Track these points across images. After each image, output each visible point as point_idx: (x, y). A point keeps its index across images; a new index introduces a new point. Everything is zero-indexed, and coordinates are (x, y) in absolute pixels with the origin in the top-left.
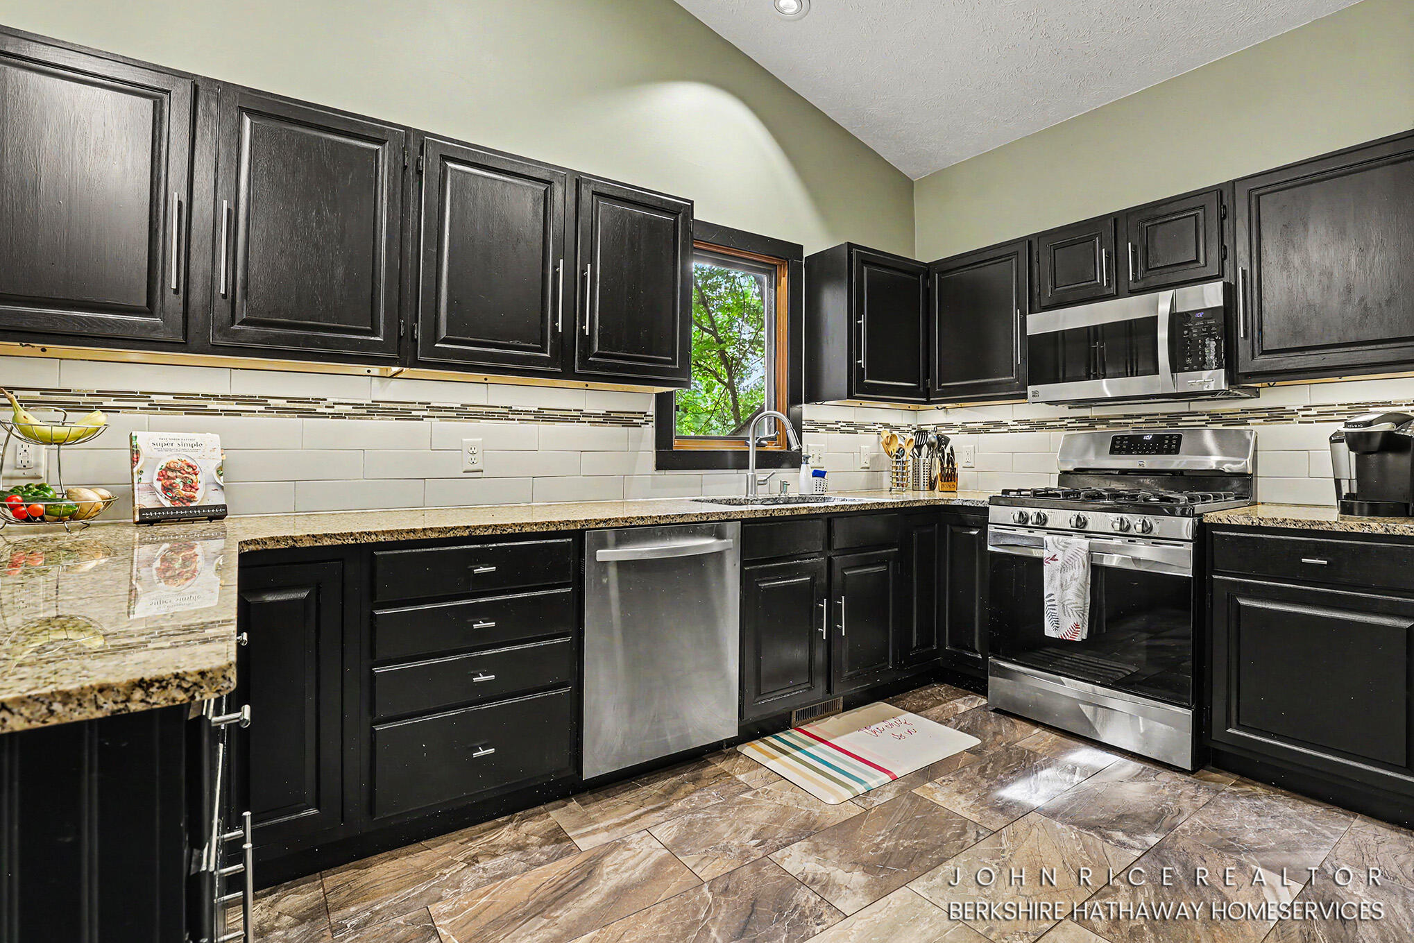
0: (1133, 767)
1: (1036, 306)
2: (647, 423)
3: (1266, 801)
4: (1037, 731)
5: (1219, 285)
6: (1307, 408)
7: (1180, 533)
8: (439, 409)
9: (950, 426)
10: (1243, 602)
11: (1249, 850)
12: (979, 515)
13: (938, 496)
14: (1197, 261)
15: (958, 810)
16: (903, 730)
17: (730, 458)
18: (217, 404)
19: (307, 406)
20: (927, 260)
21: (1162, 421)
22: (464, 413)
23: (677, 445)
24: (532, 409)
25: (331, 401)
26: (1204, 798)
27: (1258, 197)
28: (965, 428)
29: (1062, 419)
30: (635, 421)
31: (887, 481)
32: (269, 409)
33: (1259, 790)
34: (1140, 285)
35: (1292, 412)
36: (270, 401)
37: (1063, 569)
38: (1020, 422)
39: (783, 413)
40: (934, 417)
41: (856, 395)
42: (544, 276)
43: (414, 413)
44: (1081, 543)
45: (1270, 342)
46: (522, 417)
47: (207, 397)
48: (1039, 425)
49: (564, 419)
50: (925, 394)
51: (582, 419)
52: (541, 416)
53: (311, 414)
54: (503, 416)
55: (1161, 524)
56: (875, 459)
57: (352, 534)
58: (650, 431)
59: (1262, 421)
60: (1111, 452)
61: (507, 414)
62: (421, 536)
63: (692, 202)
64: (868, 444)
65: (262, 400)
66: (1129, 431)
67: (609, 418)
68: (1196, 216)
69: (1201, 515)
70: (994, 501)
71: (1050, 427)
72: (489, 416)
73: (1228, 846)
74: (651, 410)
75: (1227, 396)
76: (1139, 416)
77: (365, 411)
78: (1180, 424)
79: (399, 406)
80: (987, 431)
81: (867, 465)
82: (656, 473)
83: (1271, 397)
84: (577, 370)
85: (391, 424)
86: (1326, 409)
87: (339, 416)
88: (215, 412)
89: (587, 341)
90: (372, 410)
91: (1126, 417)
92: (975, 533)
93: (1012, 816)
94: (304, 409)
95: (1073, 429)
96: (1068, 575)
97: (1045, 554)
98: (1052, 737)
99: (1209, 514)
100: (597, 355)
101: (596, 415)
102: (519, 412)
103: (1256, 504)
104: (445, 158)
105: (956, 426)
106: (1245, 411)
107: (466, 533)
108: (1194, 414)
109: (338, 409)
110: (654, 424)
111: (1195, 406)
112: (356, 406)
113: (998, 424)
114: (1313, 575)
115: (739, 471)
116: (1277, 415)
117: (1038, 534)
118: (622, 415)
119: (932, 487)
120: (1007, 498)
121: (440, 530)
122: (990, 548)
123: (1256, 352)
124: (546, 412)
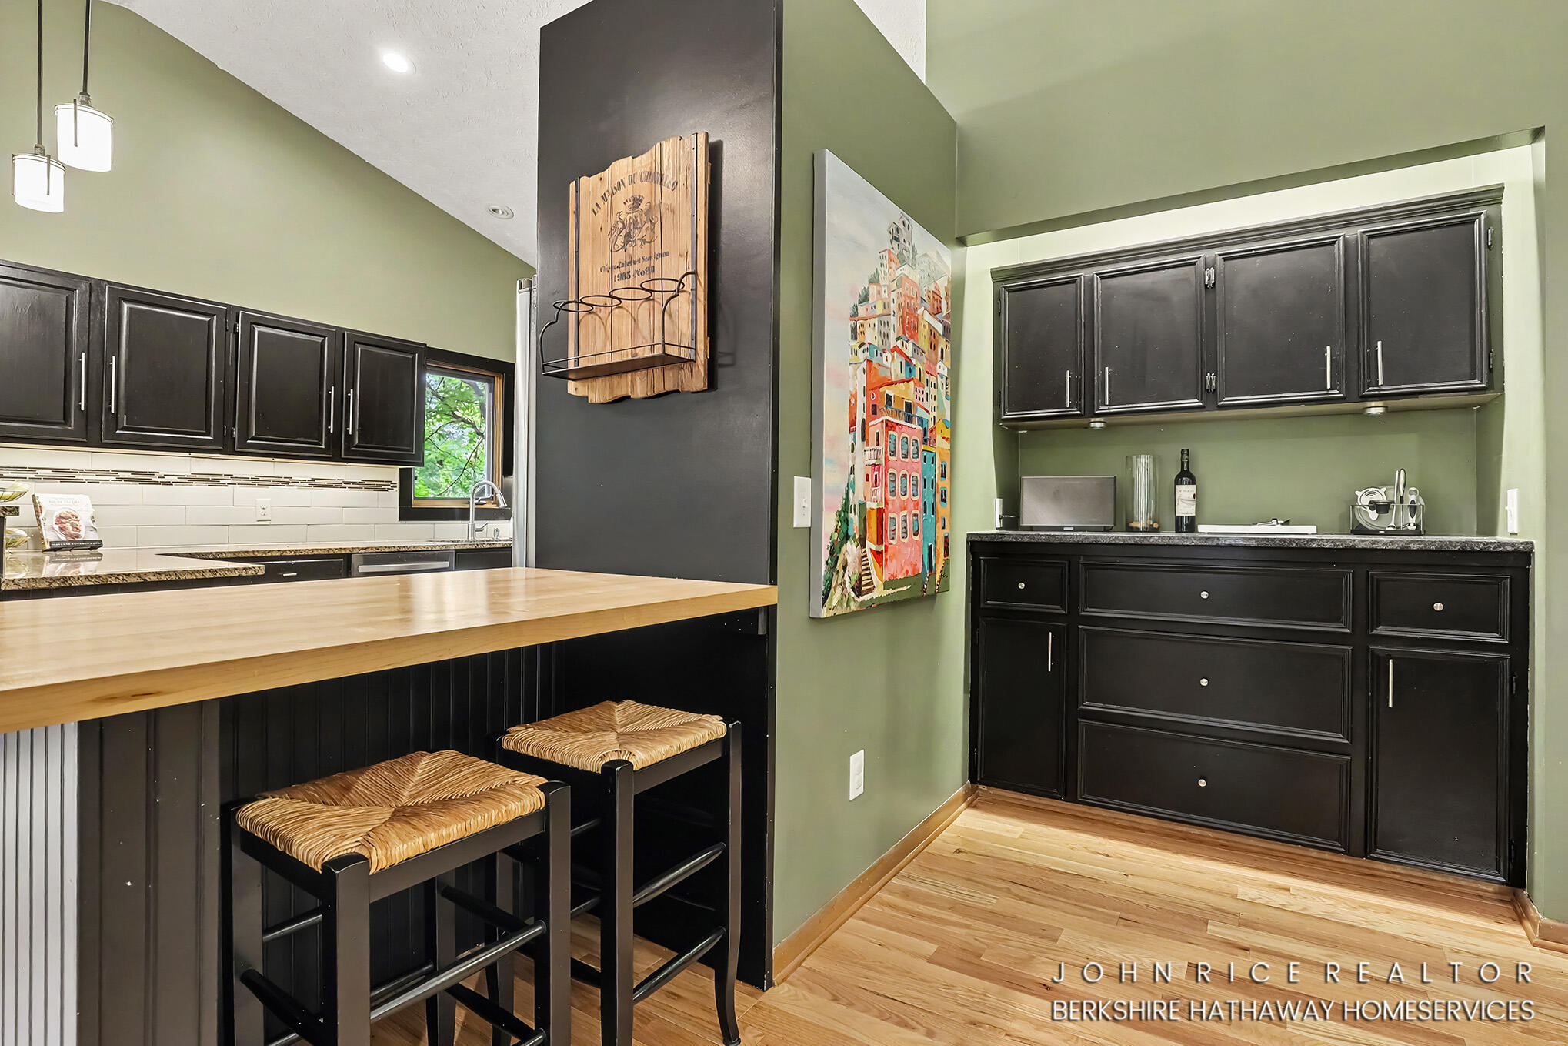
2: (392, 488)
8: (239, 479)
17: (457, 513)
19: (145, 477)
22: (257, 481)
23: (415, 504)
24: (307, 479)
25: (162, 473)
30: (383, 487)
32: (119, 479)
36: (119, 474)
39: (495, 484)
42: (321, 396)
43: (221, 481)
46: (300, 484)
49: (330, 486)
51: (343, 485)
52: (313, 483)
53: (150, 482)
57: (211, 553)
58: (395, 493)
61: (288, 482)
62: (252, 555)
65: (115, 473)
67: (363, 485)
72: (276, 484)
74: (396, 480)
77: (186, 480)
79: (210, 477)
82: (400, 522)
84: (343, 456)
85: (205, 488)
87: (168, 483)
89: (350, 439)
90: (192, 479)
94: (143, 478)
100: (356, 446)
101: (354, 483)
102: (297, 481)
104: (252, 323)
107: (278, 554)
109: (167, 479)
110: (397, 489)
112: (180, 477)
115: (463, 522)
118: (372, 483)
121: (264, 552)
124: (316, 481)
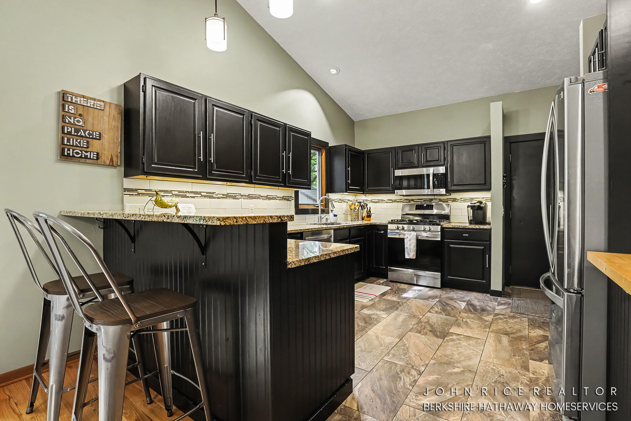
0: (427, 289)
1: (397, 168)
2: (291, 200)
3: (456, 291)
4: (403, 284)
5: (444, 167)
6: (461, 199)
7: (438, 230)
8: (243, 196)
9: (367, 200)
10: (451, 246)
11: (456, 299)
12: (385, 227)
13: (365, 222)
14: (439, 160)
15: (395, 300)
16: (371, 287)
17: (310, 210)
18: (189, 194)
19: (211, 195)
20: (363, 149)
21: (428, 201)
22: (250, 197)
23: (301, 207)
25: (217, 193)
26: (444, 293)
27: (453, 146)
28: (372, 201)
29: (401, 199)
31: (349, 218)
32: (202, 196)
33: (454, 290)
34: (425, 165)
35: (458, 200)
36: (203, 193)
37: (410, 240)
38: (389, 200)
40: (362, 198)
41: (348, 191)
42: (280, 156)
43: (237, 197)
44: (414, 234)
45: (455, 183)
47: (186, 192)
48: (395, 201)
49: (273, 199)
50: (363, 191)
54: (258, 198)
55: (433, 228)
56: (346, 211)
58: (293, 202)
59: (451, 201)
60: (416, 209)
63: (311, 132)
64: (344, 206)
66: (419, 203)
67: (283, 198)
68: (439, 148)
69: (442, 225)
70: (390, 223)
71: (398, 202)
72: (255, 198)
73: (452, 299)
74: (293, 196)
75: (445, 195)
76: (422, 199)
77: (225, 197)
78: (432, 202)
79: (233, 195)
80: (379, 202)
81: (344, 213)
82: (296, 215)
83: (454, 196)
85: (232, 200)
86: (465, 199)
87: (219, 198)
88: (188, 197)
89: (290, 176)
90: (227, 196)
91: (419, 199)
92: (382, 232)
93: (407, 300)
94: (210, 196)
95: (404, 202)
96: (411, 242)
97: (405, 237)
98: (407, 286)
99: (443, 225)
100: (291, 180)
101: (280, 197)
102: (262, 197)
103: (450, 223)
104: (257, 119)
105: (369, 201)
106: (447, 199)
108: (436, 199)
109: (219, 196)
110: (294, 200)
111: (436, 197)
112: (223, 195)
113: (383, 200)
114: (466, 238)
115: (315, 215)
116: (454, 200)
117: (402, 231)
118: (286, 197)
119: (363, 219)
120: (392, 222)
122: (388, 236)
123: (452, 185)
124: (268, 196)
